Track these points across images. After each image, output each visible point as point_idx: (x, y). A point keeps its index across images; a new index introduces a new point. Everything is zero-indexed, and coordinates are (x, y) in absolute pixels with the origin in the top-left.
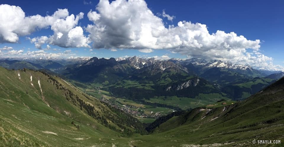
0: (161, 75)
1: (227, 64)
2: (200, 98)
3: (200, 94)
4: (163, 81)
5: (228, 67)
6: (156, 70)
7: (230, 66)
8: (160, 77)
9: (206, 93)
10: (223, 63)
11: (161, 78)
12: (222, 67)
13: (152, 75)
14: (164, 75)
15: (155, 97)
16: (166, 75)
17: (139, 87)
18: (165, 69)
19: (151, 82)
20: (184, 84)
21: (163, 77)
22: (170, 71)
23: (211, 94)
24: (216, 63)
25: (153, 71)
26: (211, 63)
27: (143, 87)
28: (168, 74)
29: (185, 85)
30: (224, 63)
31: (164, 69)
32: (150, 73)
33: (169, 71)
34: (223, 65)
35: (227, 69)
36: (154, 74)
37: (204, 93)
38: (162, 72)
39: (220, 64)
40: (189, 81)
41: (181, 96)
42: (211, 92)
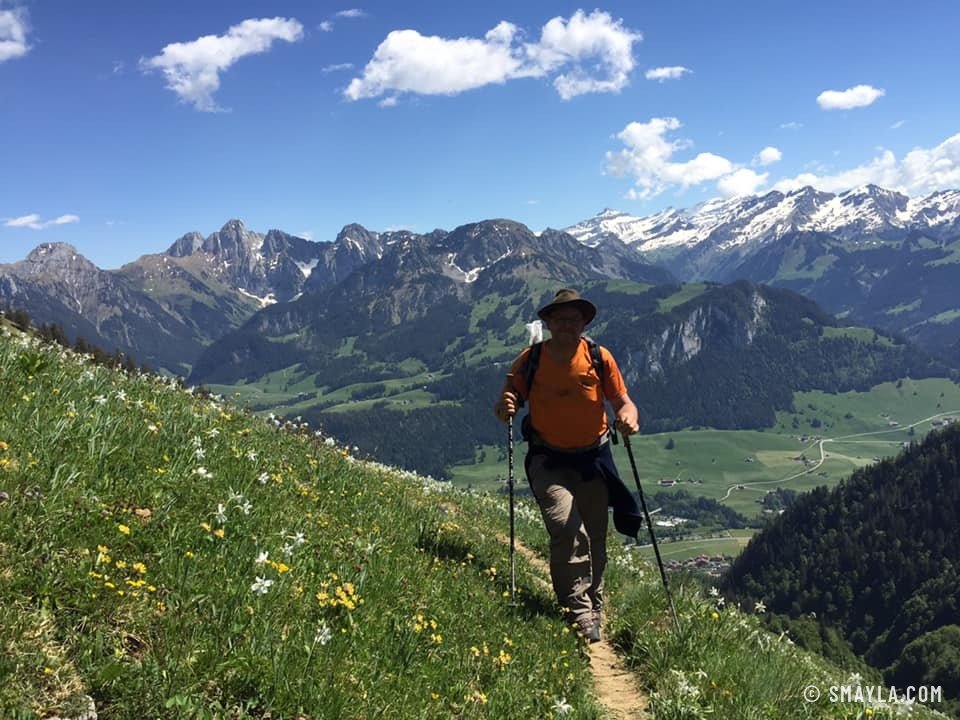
0: (467, 310)
1: (870, 201)
2: (816, 424)
3: (800, 399)
4: (494, 348)
5: (886, 220)
6: (421, 288)
7: (891, 211)
8: (467, 323)
9: (844, 389)
10: (836, 203)
11: (473, 329)
12: (839, 230)
13: (396, 320)
14: (482, 310)
15: (479, 453)
16: (502, 307)
17: (339, 409)
18: (480, 274)
19: (409, 365)
20: (665, 335)
21: (481, 324)
22: (520, 282)
23: (887, 387)
24: (785, 209)
25: (397, 294)
26: (744, 214)
27: (370, 403)
28: (508, 299)
29: (669, 344)
30: (845, 202)
31: (471, 276)
32: (377, 310)
33: (510, 282)
34: (837, 213)
35: (879, 234)
36: (412, 315)
37: (827, 390)
38: (460, 293)
39: (814, 210)
40: (694, 316)
41: (666, 421)
42: (877, 380)
